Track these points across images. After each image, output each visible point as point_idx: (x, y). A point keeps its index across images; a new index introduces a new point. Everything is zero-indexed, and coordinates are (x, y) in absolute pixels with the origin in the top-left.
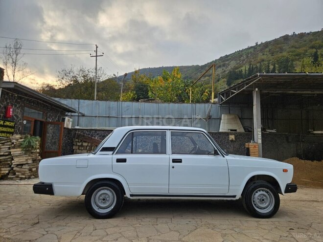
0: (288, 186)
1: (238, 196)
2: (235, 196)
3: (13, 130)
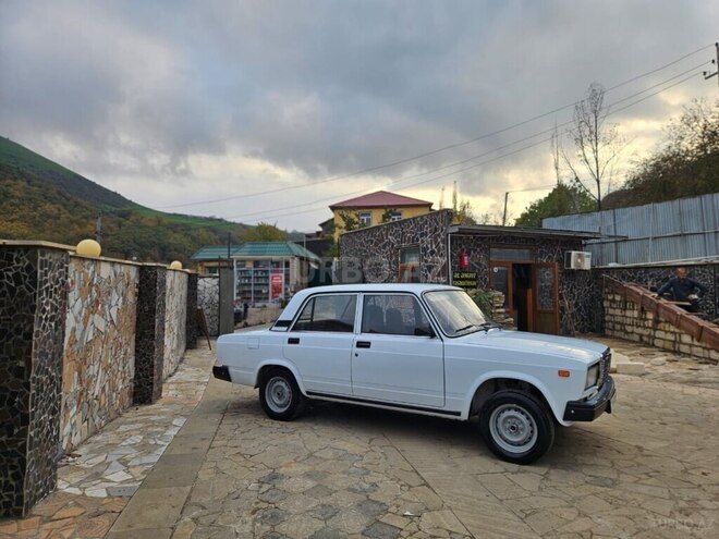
0: (570, 405)
1: (464, 416)
2: (459, 414)
3: (474, 283)
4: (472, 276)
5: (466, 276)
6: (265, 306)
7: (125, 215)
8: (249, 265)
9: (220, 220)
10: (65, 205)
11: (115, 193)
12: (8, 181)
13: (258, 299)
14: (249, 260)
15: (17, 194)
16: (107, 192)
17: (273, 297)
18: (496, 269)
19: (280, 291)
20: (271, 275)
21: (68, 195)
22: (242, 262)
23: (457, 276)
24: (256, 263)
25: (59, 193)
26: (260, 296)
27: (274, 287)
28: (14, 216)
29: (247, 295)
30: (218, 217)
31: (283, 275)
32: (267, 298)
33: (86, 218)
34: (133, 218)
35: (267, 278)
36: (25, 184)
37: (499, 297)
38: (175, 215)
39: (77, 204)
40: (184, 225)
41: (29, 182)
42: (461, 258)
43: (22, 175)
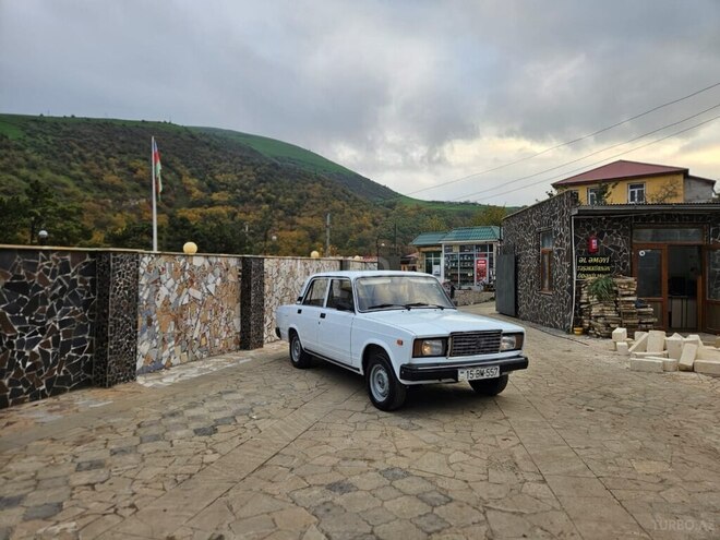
3: (608, 268)
4: (603, 260)
5: (596, 260)
6: (470, 289)
7: (391, 206)
8: (456, 250)
9: (474, 204)
10: (347, 201)
11: (384, 187)
12: (310, 185)
13: (464, 282)
14: (456, 245)
15: (315, 194)
16: (378, 186)
17: (478, 281)
18: (642, 253)
19: (484, 275)
20: (476, 259)
21: (350, 192)
22: (449, 247)
23: (583, 260)
24: (462, 248)
25: (343, 192)
26: (467, 280)
27: (478, 270)
28: (314, 213)
29: (454, 278)
30: (472, 201)
31: (487, 259)
32: (473, 281)
33: (361, 210)
34: (397, 208)
35: (473, 261)
36: (320, 186)
37: (629, 284)
38: (433, 202)
39: (356, 200)
40: (440, 211)
41: (323, 184)
42: (589, 241)
43: (319, 179)
